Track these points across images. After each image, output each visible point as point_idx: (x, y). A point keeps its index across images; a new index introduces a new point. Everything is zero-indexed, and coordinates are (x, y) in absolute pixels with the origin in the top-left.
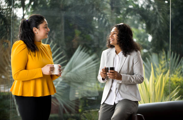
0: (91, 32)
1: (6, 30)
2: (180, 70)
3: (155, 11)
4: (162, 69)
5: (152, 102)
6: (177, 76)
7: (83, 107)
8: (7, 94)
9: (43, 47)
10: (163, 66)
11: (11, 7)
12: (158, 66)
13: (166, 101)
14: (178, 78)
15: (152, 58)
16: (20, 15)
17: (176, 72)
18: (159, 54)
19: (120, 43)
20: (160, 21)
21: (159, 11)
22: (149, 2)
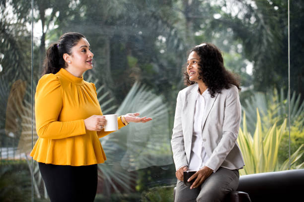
0: (154, 59)
1: (13, 57)
2: (301, 119)
3: (260, 24)
4: (273, 118)
5: (259, 173)
6: (297, 129)
7: (142, 182)
8: (18, 163)
9: (86, 87)
10: (275, 113)
11: (23, 21)
12: (267, 114)
13: (282, 170)
14: (299, 132)
15: (255, 100)
16: (38, 33)
17: (295, 121)
18: (268, 94)
19: (204, 76)
20: (268, 40)
21: (266, 23)
22: (248, 9)
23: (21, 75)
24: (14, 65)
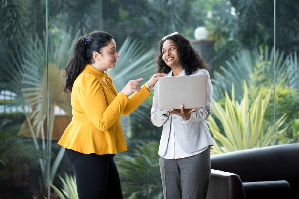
4: (258, 75)
10: (260, 71)
12: (253, 71)
18: (253, 52)
23: (18, 31)
24: (12, 21)
